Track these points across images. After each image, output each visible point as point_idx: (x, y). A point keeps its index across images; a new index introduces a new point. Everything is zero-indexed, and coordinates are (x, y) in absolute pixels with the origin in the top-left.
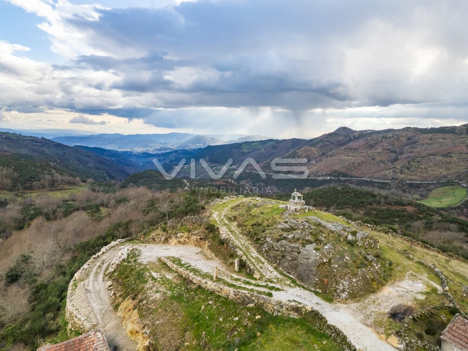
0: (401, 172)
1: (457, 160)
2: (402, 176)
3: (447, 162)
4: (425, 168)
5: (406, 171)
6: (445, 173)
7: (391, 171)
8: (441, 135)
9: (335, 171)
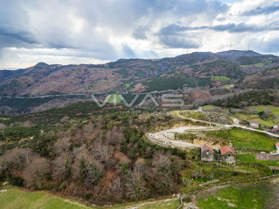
0: (89, 89)
1: (111, 81)
2: (90, 91)
3: (107, 83)
4: (99, 86)
5: (91, 88)
6: (108, 88)
7: (84, 89)
8: (99, 69)
9: (52, 92)
